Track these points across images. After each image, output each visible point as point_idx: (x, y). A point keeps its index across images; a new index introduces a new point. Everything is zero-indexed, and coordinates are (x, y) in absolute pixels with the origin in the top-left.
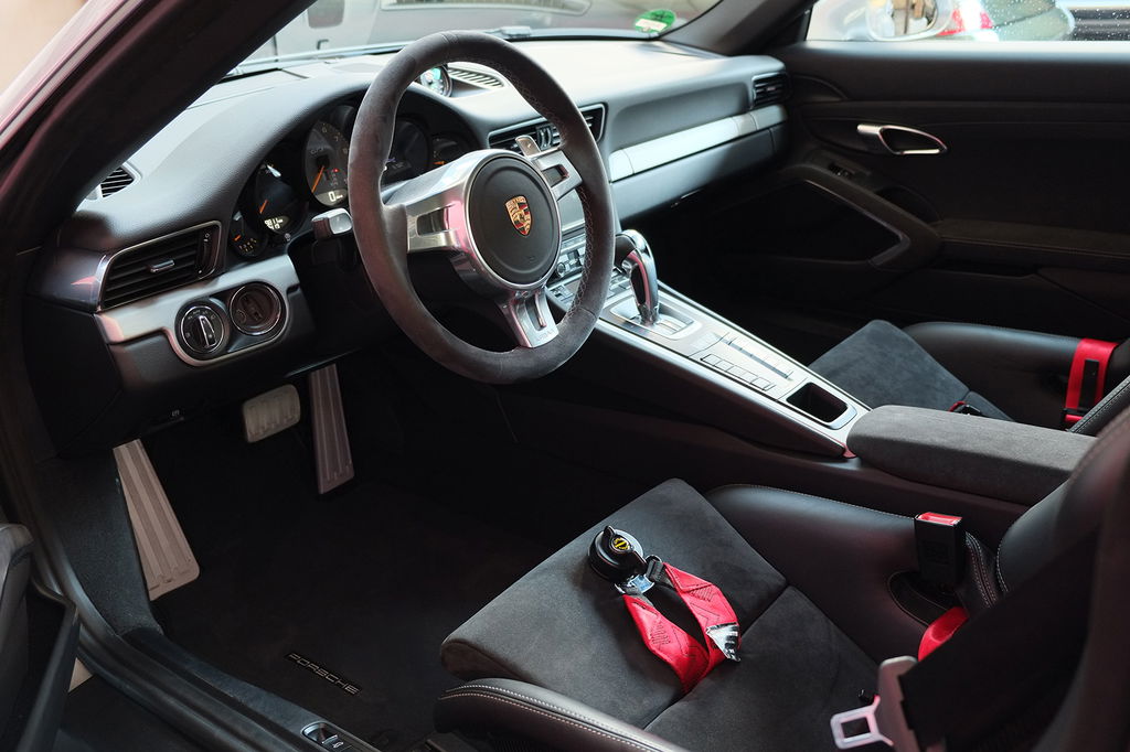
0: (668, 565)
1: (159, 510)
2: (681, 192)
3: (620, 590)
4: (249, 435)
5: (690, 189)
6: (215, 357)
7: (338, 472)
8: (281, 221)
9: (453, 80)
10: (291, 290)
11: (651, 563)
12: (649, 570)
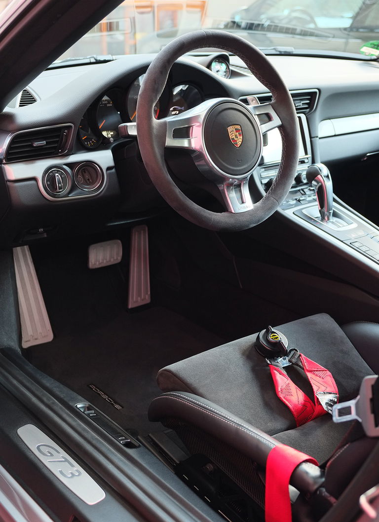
0: (302, 355)
1: (36, 298)
2: (368, 151)
3: (269, 362)
4: (90, 264)
5: (375, 149)
6: (61, 197)
7: (141, 297)
8: (112, 133)
9: (232, 71)
10: (109, 169)
11: (292, 353)
12: (290, 356)
